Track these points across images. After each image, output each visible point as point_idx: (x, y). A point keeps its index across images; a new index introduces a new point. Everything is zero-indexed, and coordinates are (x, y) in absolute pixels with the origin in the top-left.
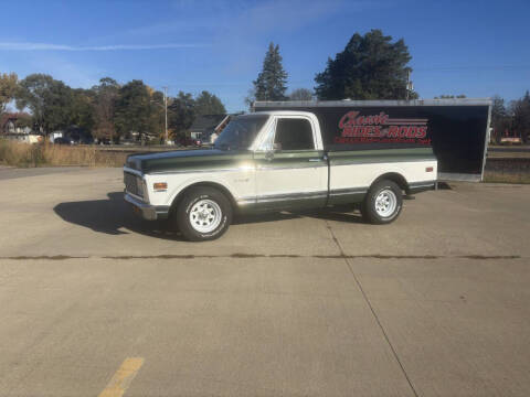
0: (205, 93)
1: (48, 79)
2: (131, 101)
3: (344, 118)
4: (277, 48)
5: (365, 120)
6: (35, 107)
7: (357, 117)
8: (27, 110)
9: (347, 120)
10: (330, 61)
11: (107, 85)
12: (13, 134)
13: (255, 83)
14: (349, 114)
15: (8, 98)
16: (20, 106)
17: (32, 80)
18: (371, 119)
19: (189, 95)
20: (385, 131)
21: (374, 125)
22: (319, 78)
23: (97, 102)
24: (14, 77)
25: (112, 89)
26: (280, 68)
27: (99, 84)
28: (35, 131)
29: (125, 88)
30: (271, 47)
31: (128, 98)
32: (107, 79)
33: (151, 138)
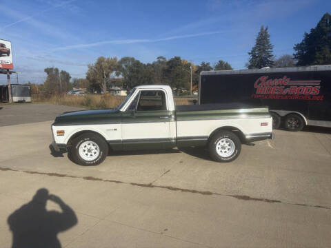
0: (221, 62)
1: (133, 59)
2: (173, 69)
3: (257, 81)
4: (267, 29)
5: (272, 82)
6: (124, 75)
7: (267, 80)
8: (121, 76)
9: (260, 82)
10: (307, 35)
11: (161, 60)
12: (113, 90)
13: (249, 53)
14: (260, 79)
15: (112, 70)
16: (117, 75)
17: (124, 60)
18: (277, 82)
19: (208, 64)
20: (287, 90)
21: (279, 85)
22: (298, 47)
23: (155, 71)
24: (115, 59)
25: (162, 63)
26: (268, 43)
27: (156, 60)
28: (124, 88)
29: (170, 62)
30: (262, 29)
31: (171, 67)
32: (161, 57)
33: (183, 91)
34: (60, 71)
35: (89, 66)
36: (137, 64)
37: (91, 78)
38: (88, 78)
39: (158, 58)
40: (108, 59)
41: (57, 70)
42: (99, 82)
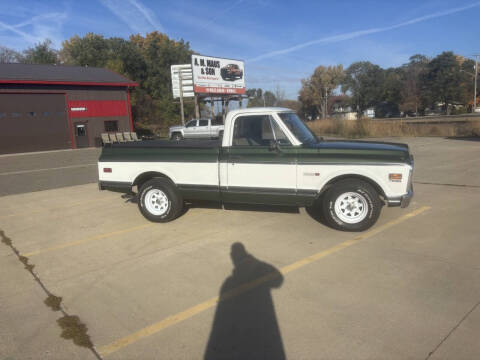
1: (367, 64)
2: (439, 73)
6: (355, 90)
11: (417, 62)
15: (335, 85)
16: (344, 90)
17: (353, 68)
23: (405, 79)
24: (340, 67)
25: (421, 64)
27: (409, 62)
29: (434, 61)
31: (436, 71)
32: (416, 56)
33: (457, 107)
34: (264, 92)
35: (303, 81)
36: (374, 71)
37: (306, 98)
38: (300, 99)
39: (412, 58)
40: (330, 68)
41: (260, 91)
42: (316, 102)
